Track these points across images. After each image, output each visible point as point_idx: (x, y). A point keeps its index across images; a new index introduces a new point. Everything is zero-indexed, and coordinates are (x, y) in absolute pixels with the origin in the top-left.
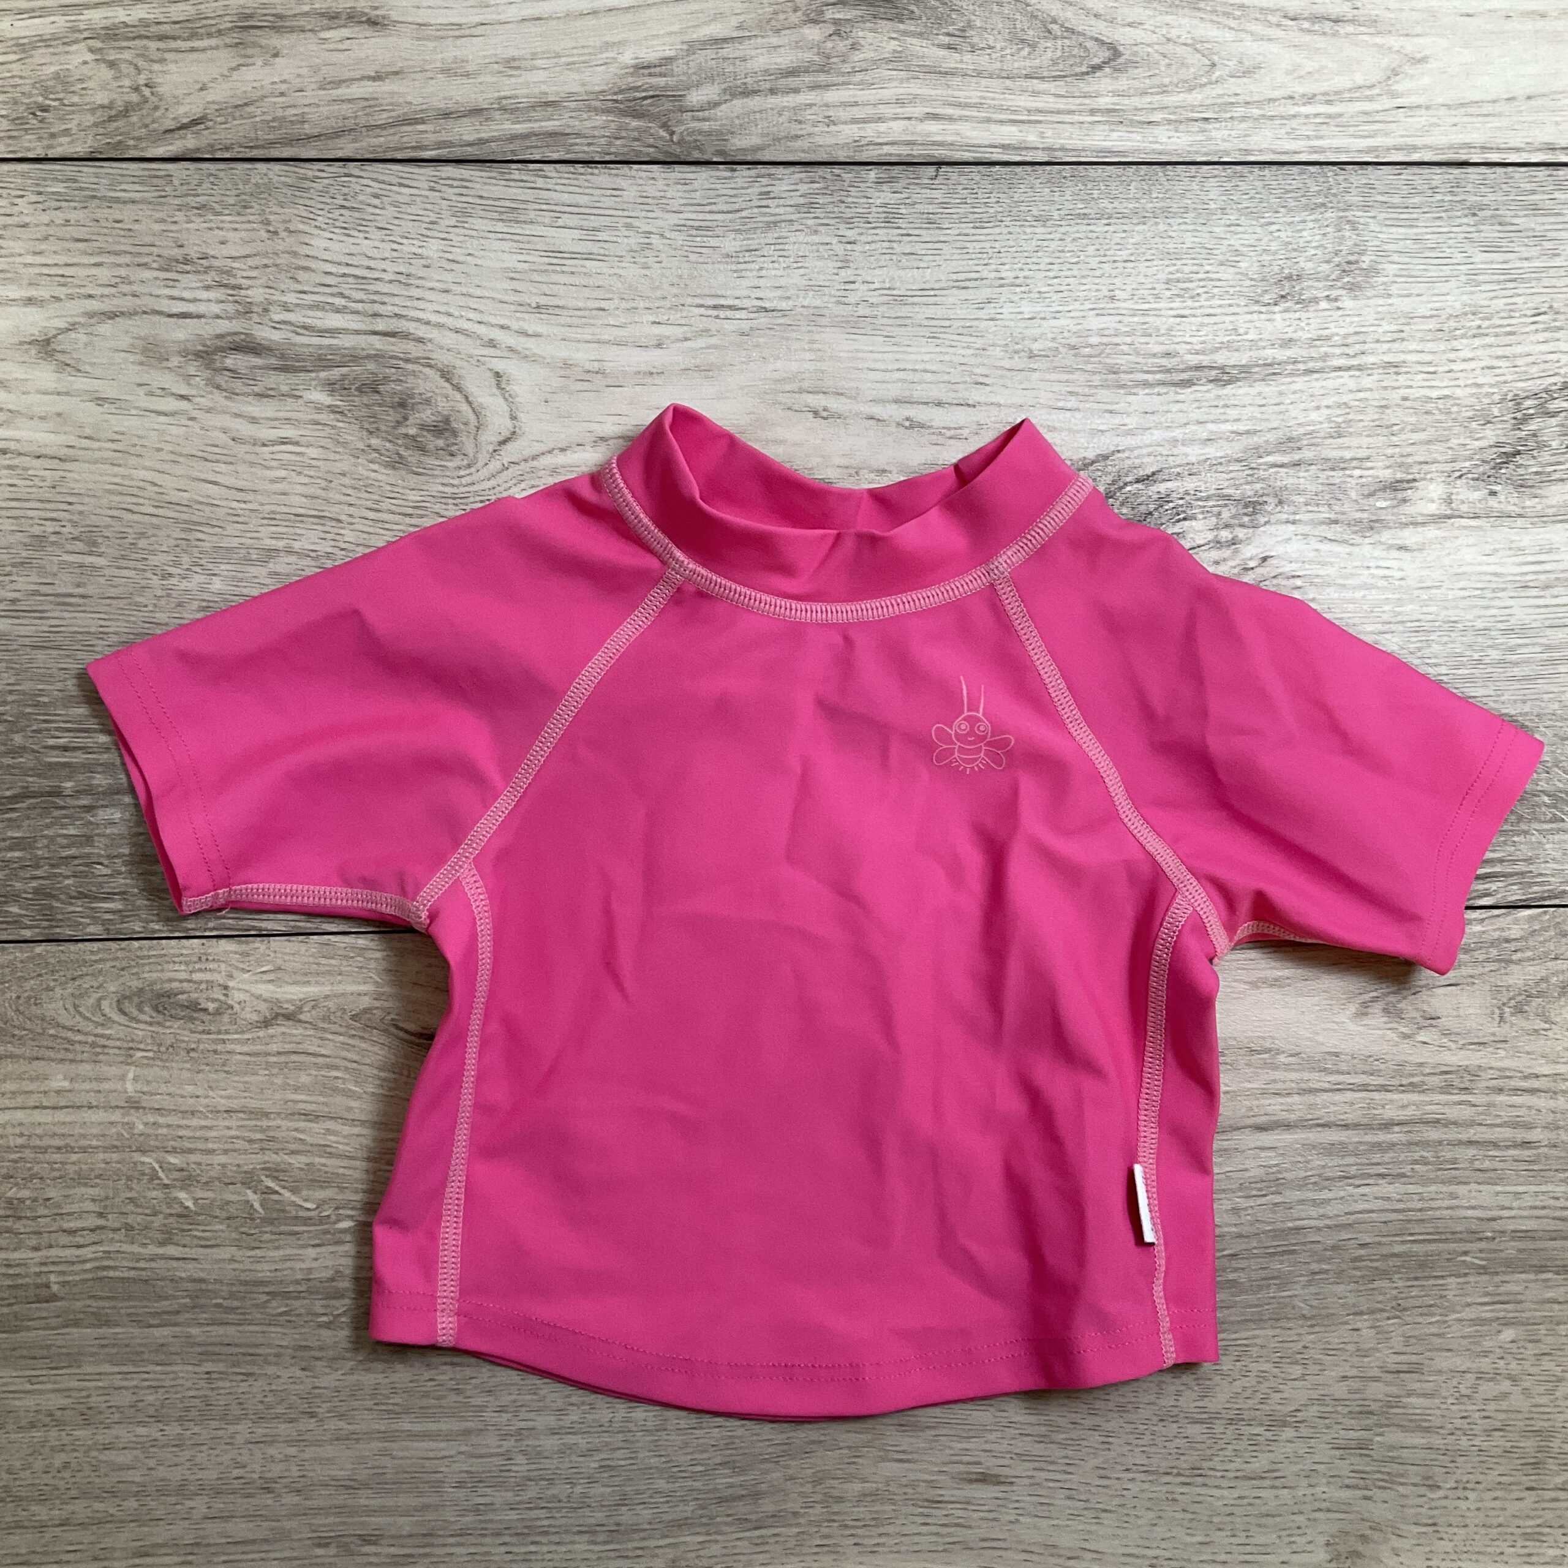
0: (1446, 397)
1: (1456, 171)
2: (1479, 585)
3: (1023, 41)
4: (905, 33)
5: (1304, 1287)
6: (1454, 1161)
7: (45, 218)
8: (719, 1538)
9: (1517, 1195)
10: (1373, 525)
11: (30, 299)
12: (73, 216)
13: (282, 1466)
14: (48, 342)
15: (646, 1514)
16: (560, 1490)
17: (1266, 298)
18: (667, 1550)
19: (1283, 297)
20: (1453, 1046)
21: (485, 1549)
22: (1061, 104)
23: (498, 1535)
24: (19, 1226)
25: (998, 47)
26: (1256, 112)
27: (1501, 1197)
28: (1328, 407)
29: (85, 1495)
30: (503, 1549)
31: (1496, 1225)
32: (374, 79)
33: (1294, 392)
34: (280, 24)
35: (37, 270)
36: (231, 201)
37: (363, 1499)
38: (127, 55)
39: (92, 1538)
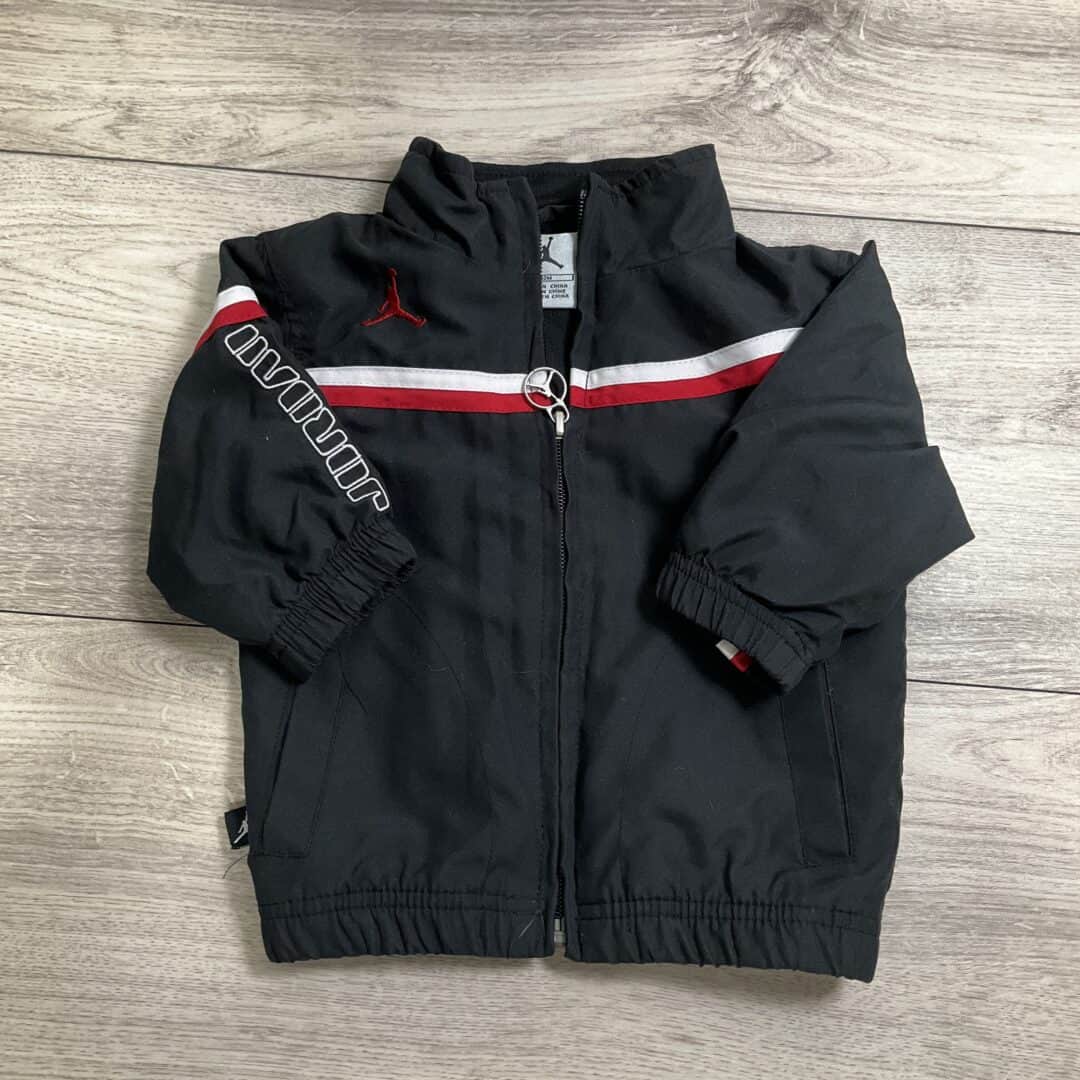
0: (1025, 368)
1: (1036, 235)
2: (1042, 486)
3: (773, 142)
4: (703, 133)
5: (910, 932)
6: (1015, 857)
7: (183, 198)
8: (505, 1059)
9: (1057, 885)
10: (974, 442)
11: (168, 243)
12: (199, 197)
13: (224, 975)
14: (175, 268)
15: (458, 1036)
16: (404, 1013)
17: (913, 301)
18: (471, 1063)
19: (924, 301)
20: (1018, 780)
21: (351, 1047)
22: (793, 179)
23: (361, 1038)
24: (83, 798)
25: (758, 143)
26: (914, 192)
27: (1046, 885)
28: (948, 368)
29: (97, 979)
30: (362, 1049)
31: (1043, 904)
32: (385, 136)
33: (929, 358)
34: (334, 102)
35: (175, 226)
36: (292, 197)
37: (274, 1004)
38: (244, 111)
39: (98, 1009)
